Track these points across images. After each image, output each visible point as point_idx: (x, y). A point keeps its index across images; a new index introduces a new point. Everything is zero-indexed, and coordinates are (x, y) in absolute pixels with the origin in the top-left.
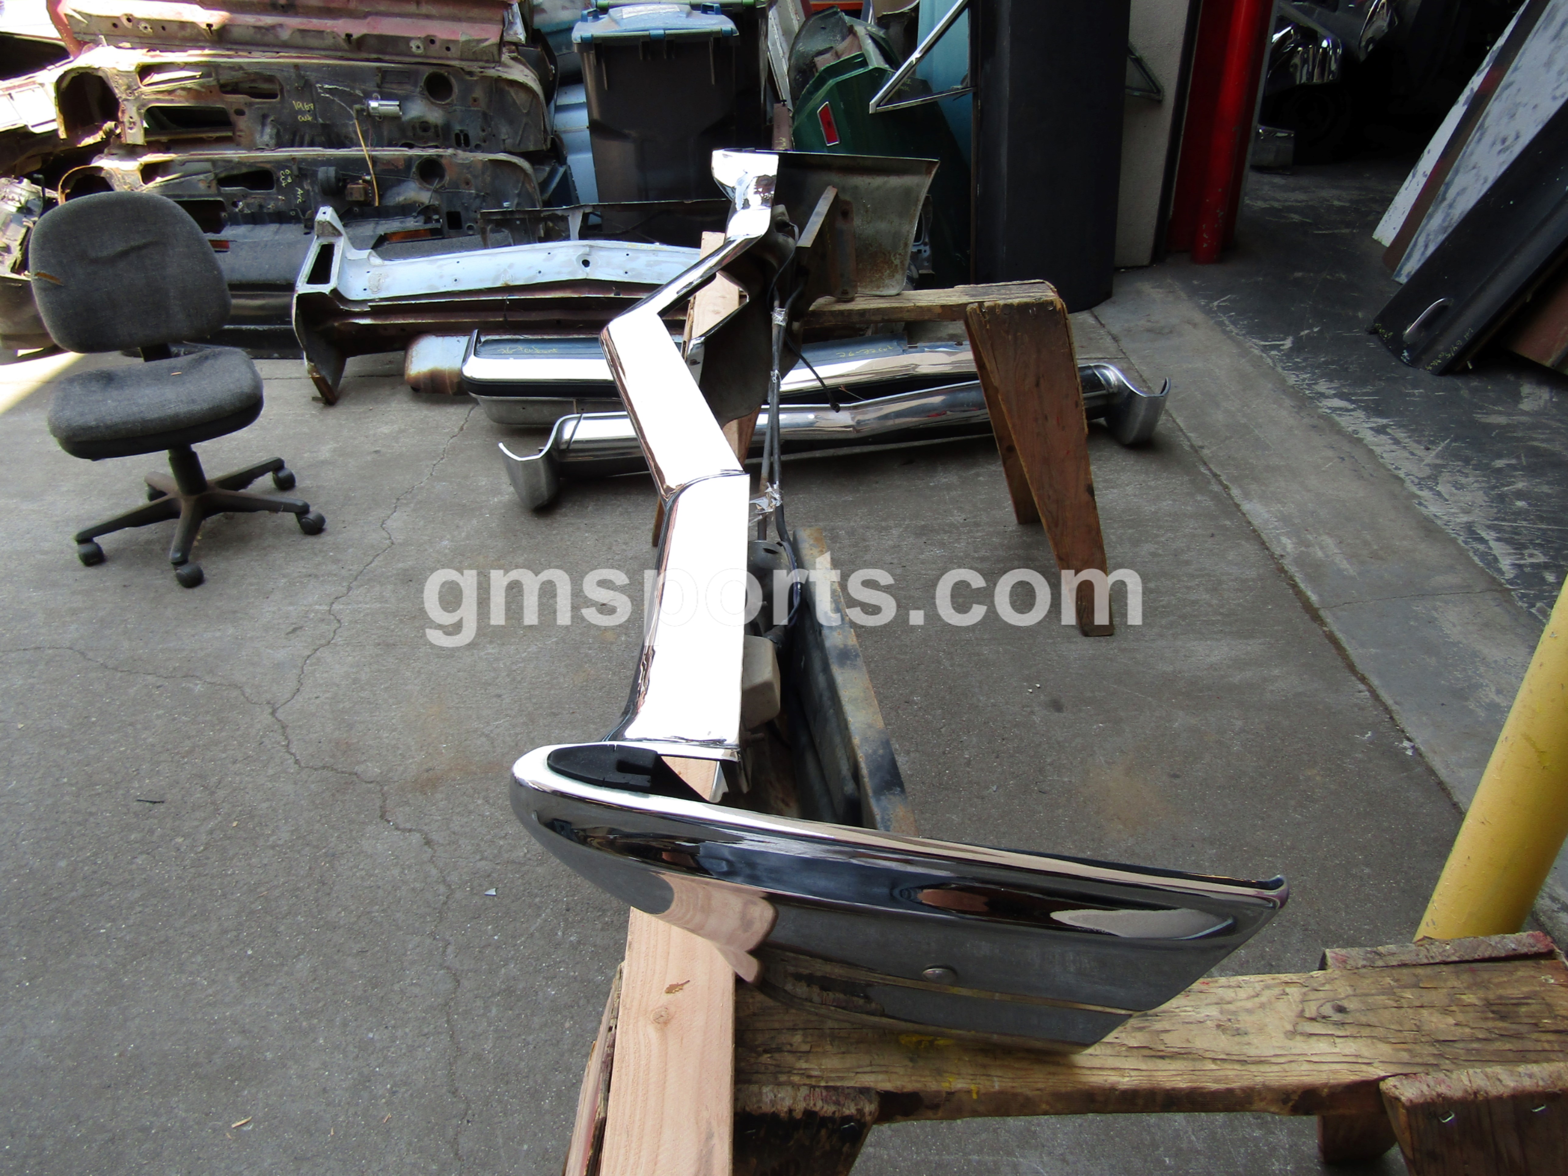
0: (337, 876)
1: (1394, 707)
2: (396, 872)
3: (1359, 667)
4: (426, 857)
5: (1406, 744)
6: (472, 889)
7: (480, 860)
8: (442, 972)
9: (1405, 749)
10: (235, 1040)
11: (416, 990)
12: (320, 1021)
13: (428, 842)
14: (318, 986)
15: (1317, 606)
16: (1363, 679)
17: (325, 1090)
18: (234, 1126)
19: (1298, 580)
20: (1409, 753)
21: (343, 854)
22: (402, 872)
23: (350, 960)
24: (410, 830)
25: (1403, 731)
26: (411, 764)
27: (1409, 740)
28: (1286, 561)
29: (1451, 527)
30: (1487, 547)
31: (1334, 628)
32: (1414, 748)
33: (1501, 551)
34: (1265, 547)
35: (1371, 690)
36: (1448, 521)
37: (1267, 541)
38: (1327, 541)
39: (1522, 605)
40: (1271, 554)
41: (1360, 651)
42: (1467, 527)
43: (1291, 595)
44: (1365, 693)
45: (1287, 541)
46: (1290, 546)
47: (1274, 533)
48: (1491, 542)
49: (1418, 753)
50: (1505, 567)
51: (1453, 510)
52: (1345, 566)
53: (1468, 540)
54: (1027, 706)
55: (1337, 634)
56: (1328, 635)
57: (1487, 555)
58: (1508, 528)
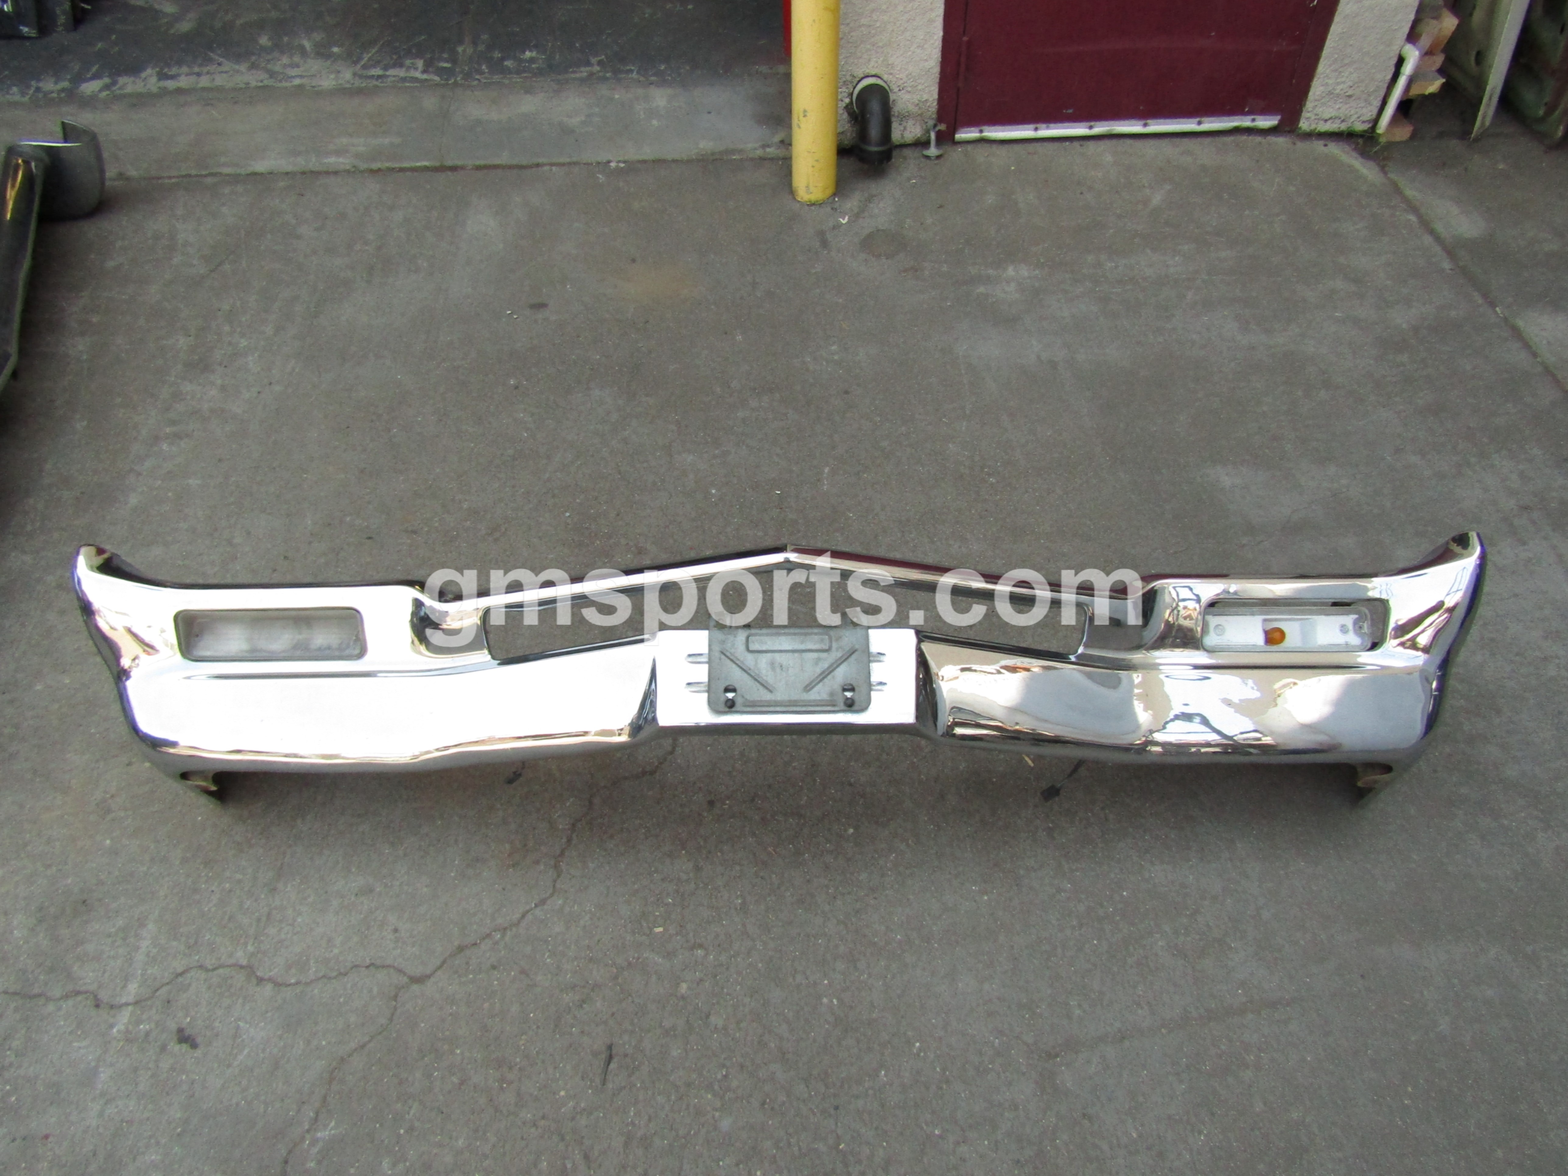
0: (743, 787)
1: (574, 159)
3: (524, 163)
5: (613, 165)
9: (617, 166)
15: (437, 164)
16: (538, 165)
18: (1032, 765)
19: (397, 165)
20: (622, 165)
21: (710, 793)
25: (599, 163)
27: (609, 162)
28: (363, 166)
29: (358, 83)
30: (394, 76)
31: (470, 163)
32: (619, 162)
33: (401, 73)
34: (336, 173)
35: (552, 165)
36: (348, 82)
37: (325, 169)
38: (345, 140)
39: (476, 83)
40: (348, 172)
41: (504, 158)
42: (361, 77)
43: (415, 174)
44: (554, 168)
45: (332, 160)
46: (341, 160)
47: (314, 163)
48: (388, 73)
49: (624, 162)
50: (425, 76)
51: (332, 76)
52: (387, 141)
53: (380, 81)
54: (536, 321)
55: (478, 163)
56: (478, 168)
57: (404, 80)
58: (371, 62)
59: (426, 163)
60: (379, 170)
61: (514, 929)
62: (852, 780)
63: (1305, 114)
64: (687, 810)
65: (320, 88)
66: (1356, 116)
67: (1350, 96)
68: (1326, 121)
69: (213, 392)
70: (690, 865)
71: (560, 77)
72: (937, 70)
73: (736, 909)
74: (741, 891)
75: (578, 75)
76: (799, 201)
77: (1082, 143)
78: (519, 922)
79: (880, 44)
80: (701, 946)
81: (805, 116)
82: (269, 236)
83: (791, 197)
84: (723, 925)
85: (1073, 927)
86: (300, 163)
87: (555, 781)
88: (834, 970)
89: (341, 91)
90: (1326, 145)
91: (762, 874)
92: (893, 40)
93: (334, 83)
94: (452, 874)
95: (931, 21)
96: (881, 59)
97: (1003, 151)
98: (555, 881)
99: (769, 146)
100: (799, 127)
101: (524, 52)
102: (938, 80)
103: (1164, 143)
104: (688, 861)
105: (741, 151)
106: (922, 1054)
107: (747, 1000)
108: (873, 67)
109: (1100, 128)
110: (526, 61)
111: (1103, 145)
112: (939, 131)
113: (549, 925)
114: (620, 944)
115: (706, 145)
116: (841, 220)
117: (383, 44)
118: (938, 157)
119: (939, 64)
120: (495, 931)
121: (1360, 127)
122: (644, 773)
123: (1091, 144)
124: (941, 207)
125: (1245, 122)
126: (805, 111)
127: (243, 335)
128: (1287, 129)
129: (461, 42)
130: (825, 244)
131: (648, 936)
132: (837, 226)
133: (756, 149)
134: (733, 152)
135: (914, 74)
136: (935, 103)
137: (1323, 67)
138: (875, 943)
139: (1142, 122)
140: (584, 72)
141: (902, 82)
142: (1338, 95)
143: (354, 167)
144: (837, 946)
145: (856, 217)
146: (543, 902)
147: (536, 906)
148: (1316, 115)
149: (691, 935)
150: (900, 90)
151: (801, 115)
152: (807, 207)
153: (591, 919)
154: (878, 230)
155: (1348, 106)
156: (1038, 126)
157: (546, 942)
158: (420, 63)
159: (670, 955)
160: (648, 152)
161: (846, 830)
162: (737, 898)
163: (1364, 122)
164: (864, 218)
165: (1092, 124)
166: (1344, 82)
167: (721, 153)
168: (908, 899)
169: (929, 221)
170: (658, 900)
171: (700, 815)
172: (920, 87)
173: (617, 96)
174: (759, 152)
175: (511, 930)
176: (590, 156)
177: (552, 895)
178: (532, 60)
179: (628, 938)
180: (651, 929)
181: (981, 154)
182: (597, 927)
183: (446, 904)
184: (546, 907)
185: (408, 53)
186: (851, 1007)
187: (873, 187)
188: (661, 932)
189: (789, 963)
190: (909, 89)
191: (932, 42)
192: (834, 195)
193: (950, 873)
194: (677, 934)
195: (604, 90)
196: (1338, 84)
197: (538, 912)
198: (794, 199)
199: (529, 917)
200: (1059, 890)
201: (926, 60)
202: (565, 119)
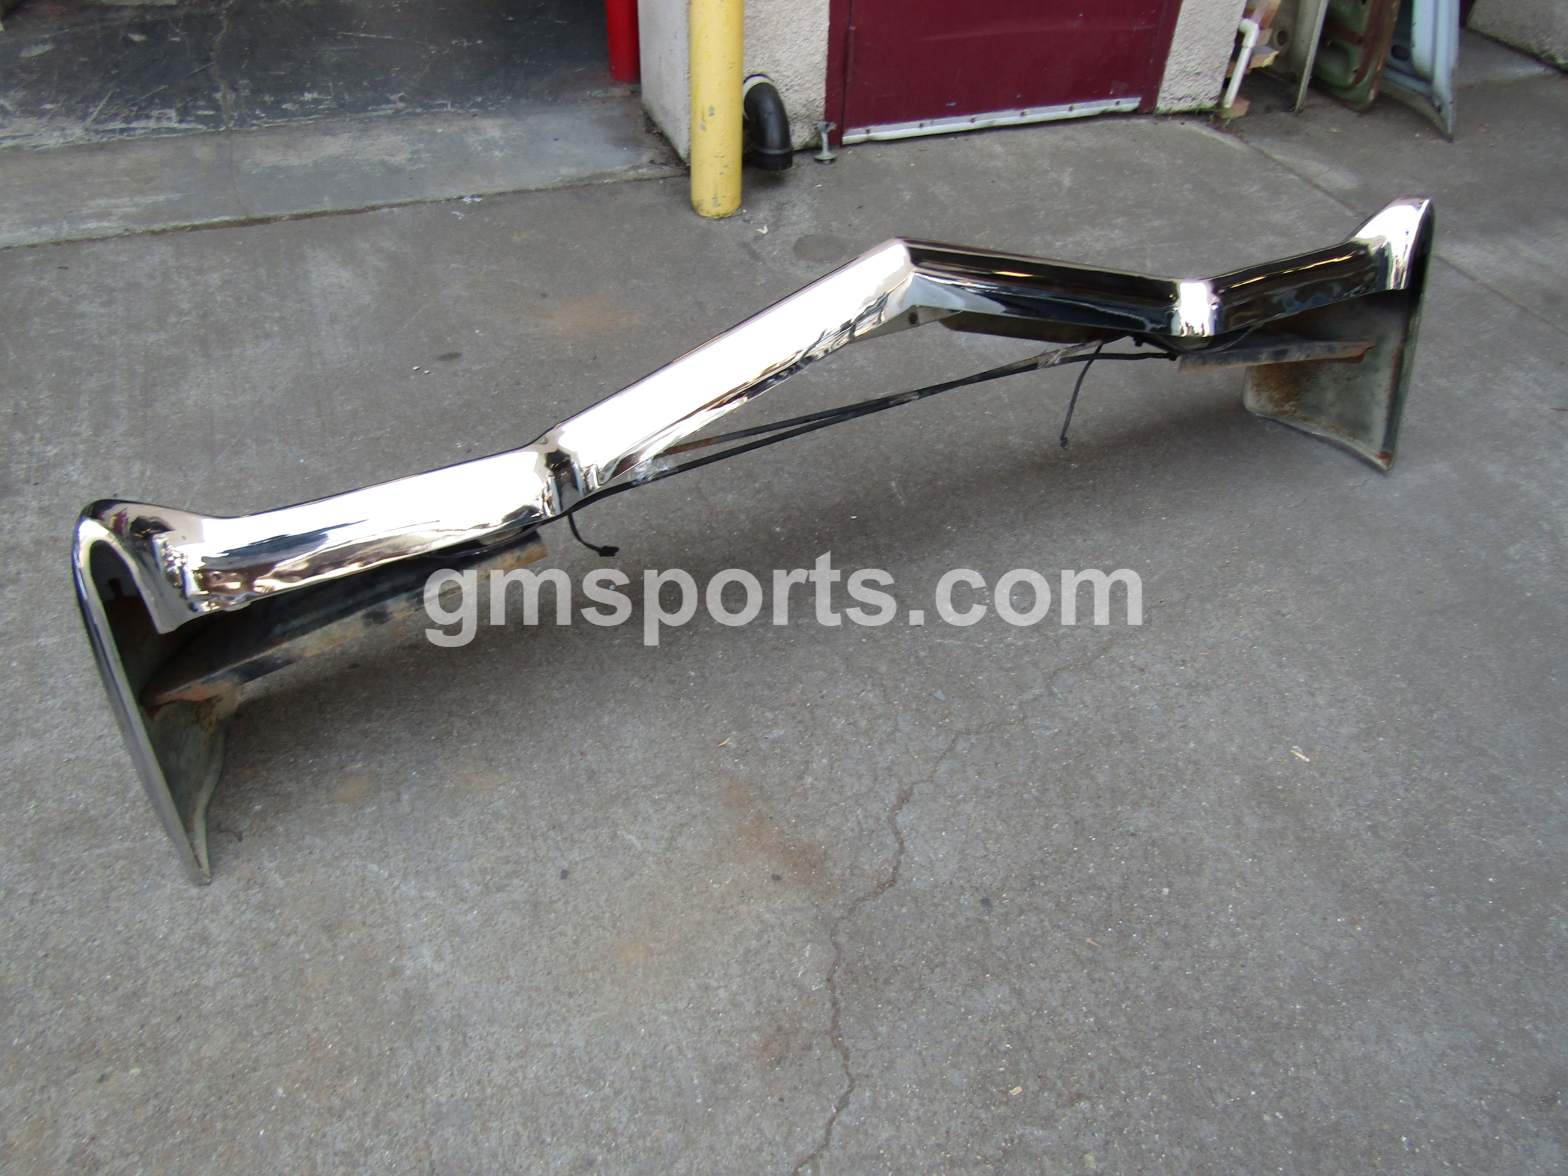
0: (1012, 870)
1: (418, 198)
2: (968, 807)
3: (354, 207)
4: (927, 788)
5: (467, 200)
6: (944, 717)
7: (900, 731)
8: (1056, 690)
9: (473, 201)
10: (1252, 823)
11: (1088, 700)
12: (1177, 759)
13: (904, 799)
14: (1147, 788)
15: (243, 218)
16: (373, 208)
17: (1224, 712)
19: (187, 224)
20: (478, 200)
21: (977, 889)
22: (964, 800)
23: (1101, 779)
24: (897, 833)
25: (449, 200)
26: (773, 912)
27: (462, 198)
28: (140, 228)
29: (95, 139)
30: (143, 128)
31: (285, 213)
32: (473, 197)
33: (152, 124)
34: (104, 239)
35: (392, 206)
36: (82, 139)
37: (87, 236)
38: (102, 202)
39: (254, 128)
40: (120, 236)
41: (327, 204)
42: (96, 132)
43: (216, 231)
44: (395, 209)
45: (92, 225)
46: (105, 224)
47: (66, 231)
48: (132, 125)
49: (479, 196)
50: (184, 126)
51: (57, 134)
52: (161, 198)
53: (126, 134)
54: (455, 374)
55: (295, 212)
56: (298, 217)
57: (158, 131)
58: (103, 117)
59: (227, 218)
60: (164, 231)
61: (826, 1154)
62: (1131, 829)
63: (1161, 95)
64: (961, 919)
65: (44, 147)
66: (1204, 93)
67: (1198, 74)
68: (1180, 99)
69: (30, 519)
70: (1006, 989)
71: (362, 115)
72: (824, 64)
73: (1093, 1031)
74: (1085, 1005)
75: (382, 113)
76: (704, 217)
77: (967, 137)
78: (827, 1140)
79: (766, 38)
80: (1079, 1096)
81: (712, 114)
82: (37, 320)
83: (692, 213)
84: (1089, 1058)
85: (1468, 935)
86: (48, 232)
87: (773, 928)
88: (1252, 1074)
89: (74, 149)
90: (1183, 124)
91: (1097, 976)
92: (779, 33)
93: (62, 141)
94: (699, 1101)
95: (817, 10)
96: (767, 55)
97: (893, 149)
98: (845, 1066)
99: (639, 167)
100: (704, 128)
101: (302, 95)
102: (824, 77)
103: (1042, 131)
104: (1000, 985)
105: (611, 175)
106: (1417, 1150)
107: (1177, 1151)
108: (759, 65)
109: (982, 120)
110: (308, 102)
111: (988, 138)
112: (832, 131)
113: (870, 1131)
114: (978, 1128)
115: (568, 172)
116: (760, 230)
117: (111, 97)
118: (832, 161)
119: (825, 58)
120: (801, 1166)
121: (1209, 104)
122: (882, 886)
123: (974, 138)
124: (860, 207)
125: (1109, 105)
126: (712, 109)
127: (49, 442)
128: (1146, 110)
129: (216, 89)
130: (754, 255)
131: (1006, 1103)
132: (759, 237)
133: (626, 171)
134: (603, 175)
135: (801, 71)
136: (823, 103)
137: (1176, 45)
138: (1277, 1024)
139: (1020, 112)
140: (387, 110)
141: (789, 80)
142: (1189, 73)
143: (127, 230)
144: (1238, 1042)
145: (775, 226)
146: (843, 1103)
147: (838, 1110)
148: (1172, 94)
149: (1059, 1084)
150: (787, 90)
151: (707, 113)
152: (715, 223)
153: (922, 1105)
154: (806, 236)
155: (1196, 84)
156: (923, 122)
157: (879, 1157)
158: (172, 113)
159: (1049, 1121)
160: (502, 184)
161: (1160, 892)
162: (1086, 1017)
163: (1211, 99)
164: (784, 225)
165: (974, 116)
166: (1193, 60)
167: (589, 178)
168: (1279, 956)
169: (856, 222)
170: (992, 1051)
171: (980, 921)
172: (808, 85)
173: (440, 131)
174: (632, 174)
175: (822, 1157)
176: (433, 192)
177: (851, 1087)
178: (316, 101)
179: (983, 1116)
180: (1005, 1093)
181: (874, 154)
182: (935, 1113)
183: (712, 1148)
184: (852, 1107)
185: (150, 103)
186: (1301, 1116)
187: (779, 195)
188: (1020, 1093)
189: (1196, 1083)
190: (796, 88)
191: (819, 33)
192: (741, 206)
193: (1304, 910)
194: (1042, 1089)
195: (421, 126)
196: (1189, 61)
197: (845, 1117)
198: (698, 215)
199: (837, 1129)
200: (1428, 896)
201: (813, 55)
202: (387, 158)
